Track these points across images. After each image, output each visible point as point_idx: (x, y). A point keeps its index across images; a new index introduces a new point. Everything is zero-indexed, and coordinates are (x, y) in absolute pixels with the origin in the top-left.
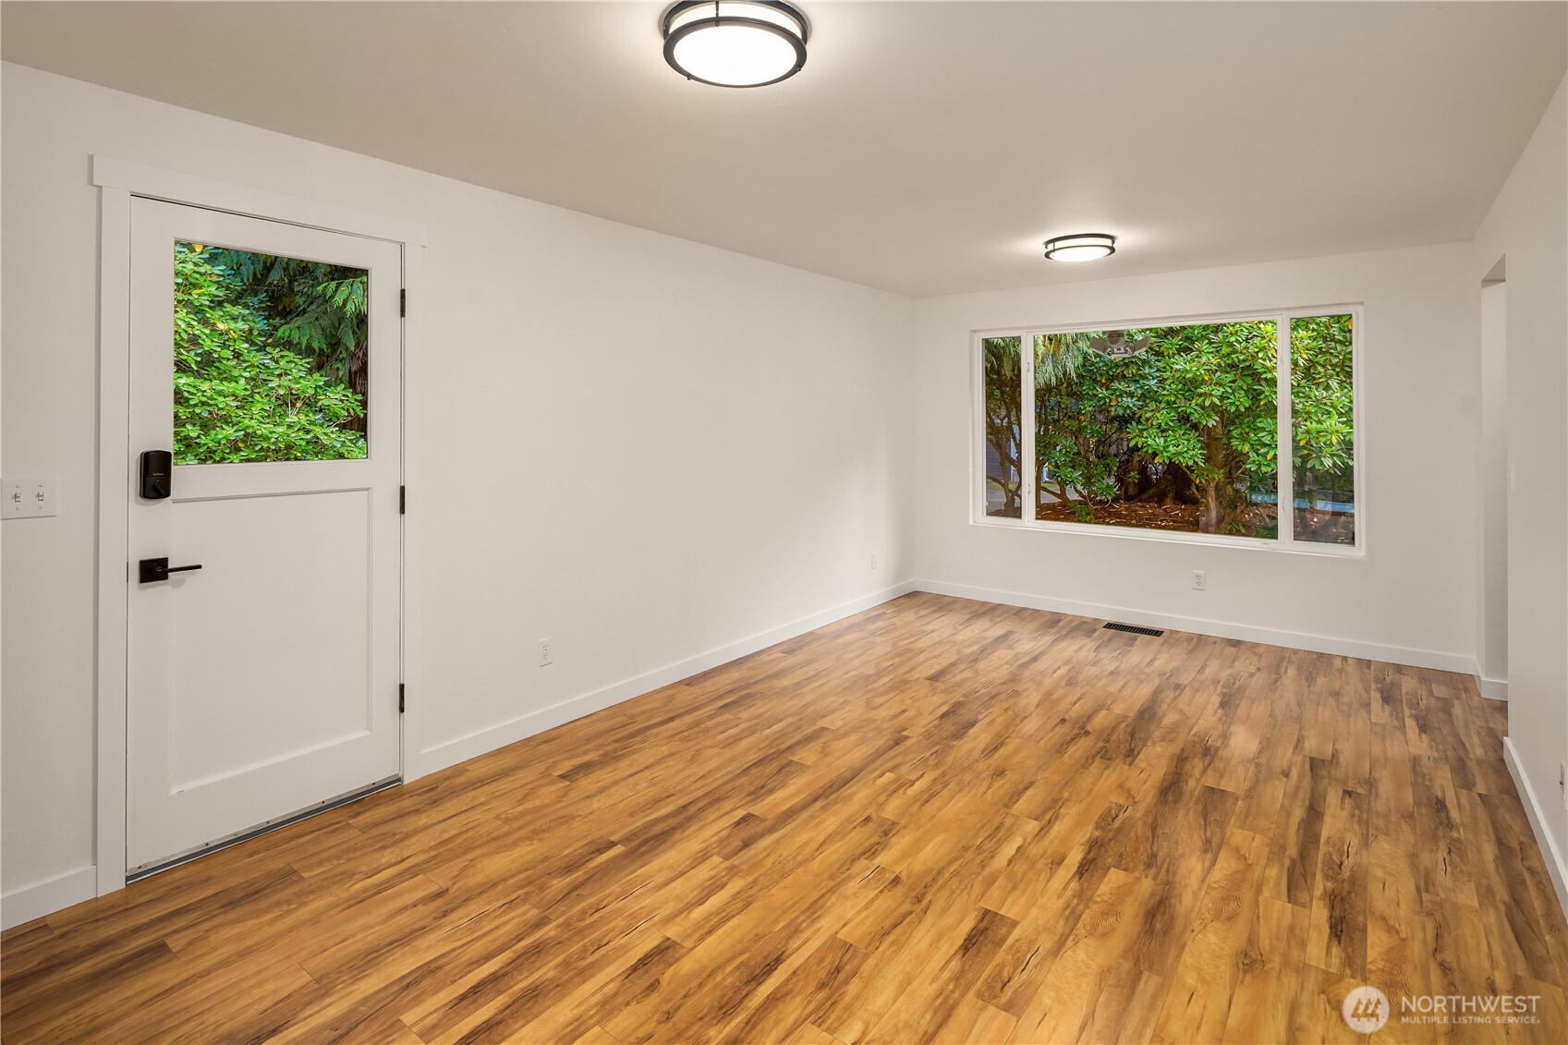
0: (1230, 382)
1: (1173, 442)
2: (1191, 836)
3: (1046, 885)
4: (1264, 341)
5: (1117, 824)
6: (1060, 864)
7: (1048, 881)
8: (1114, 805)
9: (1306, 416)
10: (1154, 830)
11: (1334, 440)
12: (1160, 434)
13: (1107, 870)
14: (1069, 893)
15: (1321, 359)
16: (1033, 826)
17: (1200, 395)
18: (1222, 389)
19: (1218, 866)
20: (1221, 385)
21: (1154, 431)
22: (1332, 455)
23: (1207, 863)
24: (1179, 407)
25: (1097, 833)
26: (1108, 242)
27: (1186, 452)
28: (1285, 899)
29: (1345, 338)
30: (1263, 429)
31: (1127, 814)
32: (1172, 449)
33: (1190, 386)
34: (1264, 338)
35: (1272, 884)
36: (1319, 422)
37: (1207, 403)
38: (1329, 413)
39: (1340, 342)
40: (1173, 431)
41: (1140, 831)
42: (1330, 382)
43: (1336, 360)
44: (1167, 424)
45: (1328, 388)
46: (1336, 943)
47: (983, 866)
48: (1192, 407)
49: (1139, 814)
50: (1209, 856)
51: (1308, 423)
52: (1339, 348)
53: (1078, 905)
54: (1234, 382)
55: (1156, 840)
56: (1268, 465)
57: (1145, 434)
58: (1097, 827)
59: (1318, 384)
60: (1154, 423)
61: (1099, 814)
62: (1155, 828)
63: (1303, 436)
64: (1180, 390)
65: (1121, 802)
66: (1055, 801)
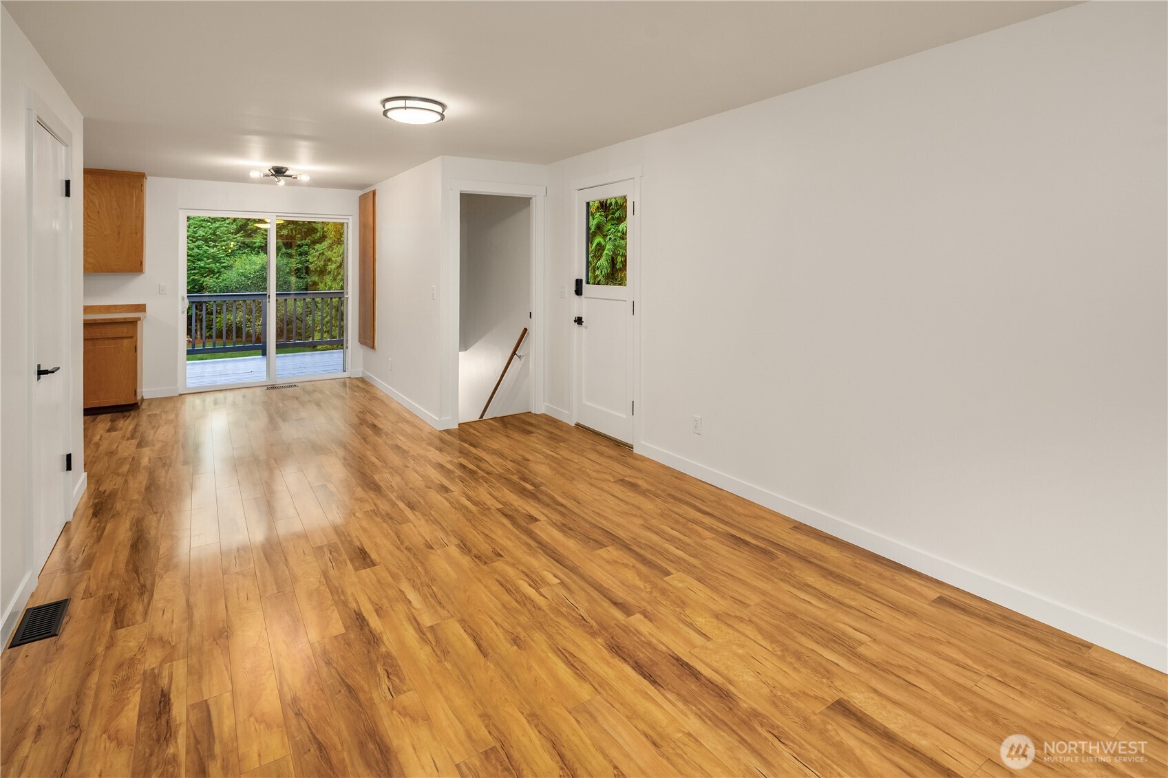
2: (316, 707)
3: (367, 595)
5: (380, 669)
6: (377, 611)
7: (369, 597)
8: (405, 688)
10: (350, 689)
13: (346, 628)
14: (351, 599)
16: (427, 620)
19: (276, 692)
23: (286, 689)
25: (383, 649)
28: (211, 703)
31: (384, 687)
35: (225, 708)
41: (357, 677)
46: (164, 689)
47: (410, 580)
49: (375, 695)
50: (289, 697)
53: (339, 597)
55: (340, 680)
58: (388, 655)
61: (402, 667)
62: (350, 692)
65: (403, 697)
66: (446, 653)
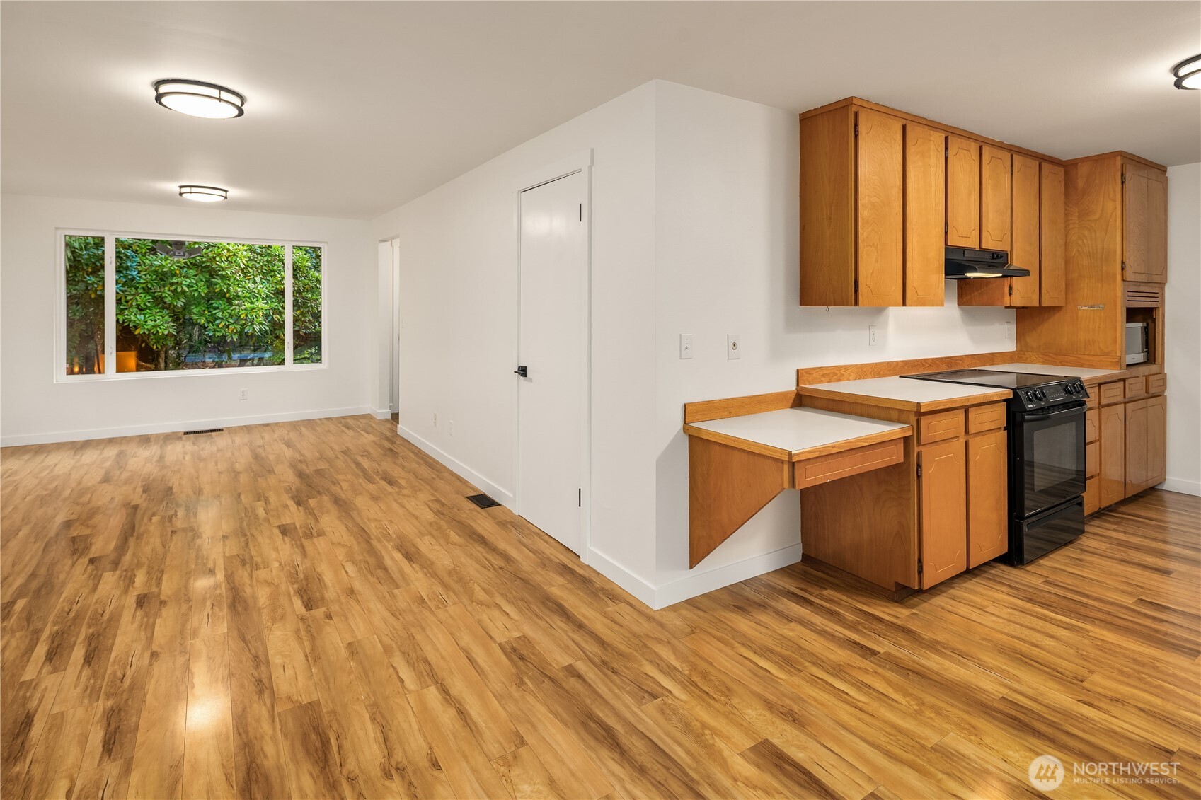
0: (194, 276)
1: (151, 318)
4: (220, 250)
9: (244, 300)
11: (261, 314)
12: (139, 312)
15: (250, 264)
17: (172, 284)
18: (188, 280)
20: (187, 277)
21: (134, 310)
22: (259, 323)
24: (154, 293)
26: (223, 193)
27: (162, 325)
29: (262, 251)
30: (218, 308)
32: (150, 322)
33: (163, 277)
34: (219, 248)
36: (252, 303)
37: (179, 290)
38: (257, 297)
39: (258, 254)
40: (150, 310)
42: (256, 278)
43: (258, 265)
44: (145, 305)
45: (255, 282)
48: (166, 292)
51: (246, 304)
52: (260, 257)
54: (196, 276)
56: (220, 332)
57: (127, 312)
59: (249, 279)
60: (134, 304)
63: (243, 312)
64: (155, 280)
